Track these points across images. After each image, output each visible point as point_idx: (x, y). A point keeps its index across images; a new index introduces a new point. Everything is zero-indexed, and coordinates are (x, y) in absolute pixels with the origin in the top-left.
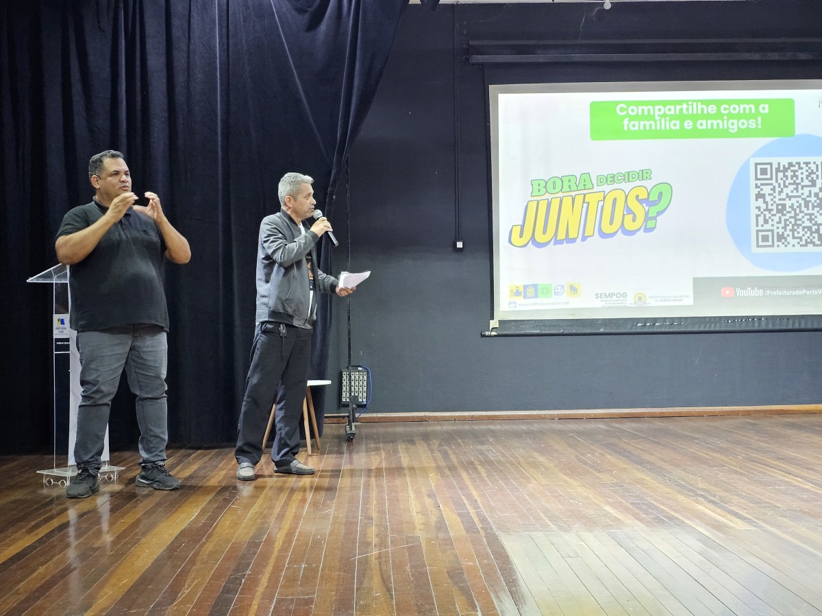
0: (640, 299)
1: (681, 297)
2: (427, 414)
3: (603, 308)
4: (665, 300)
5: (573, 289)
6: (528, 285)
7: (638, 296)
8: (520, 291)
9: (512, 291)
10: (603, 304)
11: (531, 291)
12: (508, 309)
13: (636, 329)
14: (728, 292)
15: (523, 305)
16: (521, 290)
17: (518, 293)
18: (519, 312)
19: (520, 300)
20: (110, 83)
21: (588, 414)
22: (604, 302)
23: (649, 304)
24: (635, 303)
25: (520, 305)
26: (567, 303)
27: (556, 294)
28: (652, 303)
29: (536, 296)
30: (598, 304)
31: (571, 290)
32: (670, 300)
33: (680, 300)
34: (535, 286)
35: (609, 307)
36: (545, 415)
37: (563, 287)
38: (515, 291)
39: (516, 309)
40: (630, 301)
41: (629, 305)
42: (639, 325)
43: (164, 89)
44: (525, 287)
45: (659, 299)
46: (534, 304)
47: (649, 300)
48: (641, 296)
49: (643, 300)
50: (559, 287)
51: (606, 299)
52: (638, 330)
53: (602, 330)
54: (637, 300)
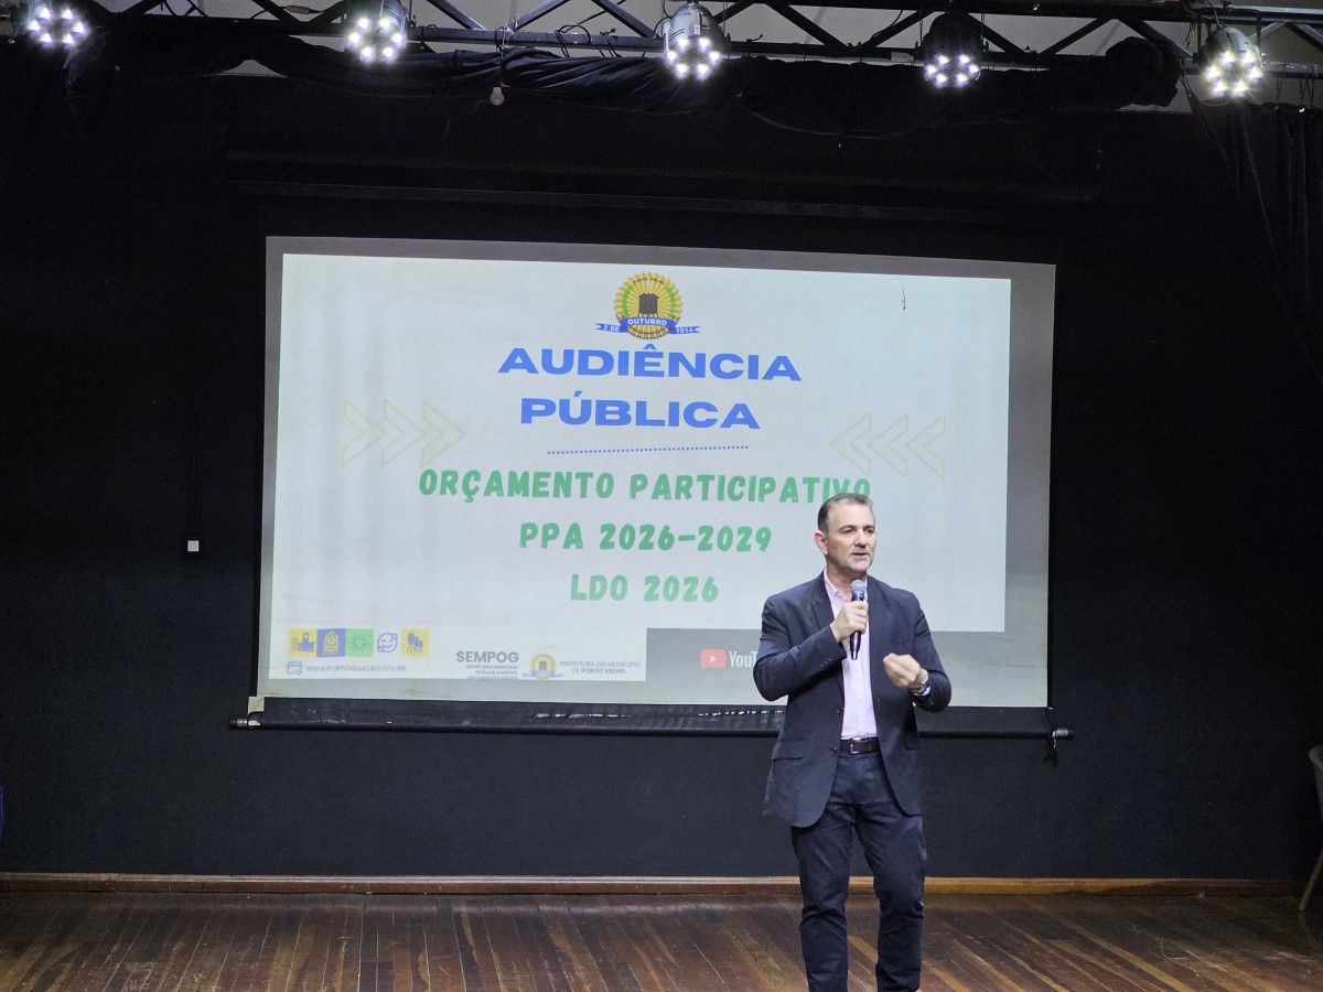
0: (543, 665)
1: (622, 664)
2: (114, 877)
3: (471, 680)
4: (592, 671)
5: (415, 642)
6: (329, 630)
7: (540, 659)
8: (310, 641)
9: (294, 640)
10: (472, 673)
11: (331, 642)
12: (285, 676)
13: (533, 723)
14: (713, 659)
15: (316, 669)
16: (313, 639)
17: (306, 646)
18: (308, 681)
19: (309, 659)
21: (432, 885)
22: (475, 670)
23: (561, 675)
24: (533, 674)
25: (309, 669)
26: (402, 668)
27: (381, 649)
28: (567, 674)
29: (341, 653)
30: (462, 672)
31: (410, 643)
32: (601, 671)
33: (620, 671)
34: (341, 633)
35: (484, 680)
36: (348, 885)
37: (394, 637)
38: (301, 641)
39: (301, 677)
40: (523, 670)
41: (520, 678)
42: (540, 716)
44: (322, 634)
45: (580, 668)
46: (337, 668)
47: (559, 670)
48: (545, 659)
49: (549, 667)
50: (388, 637)
51: (478, 663)
52: (536, 726)
53: (466, 723)
54: (537, 666)
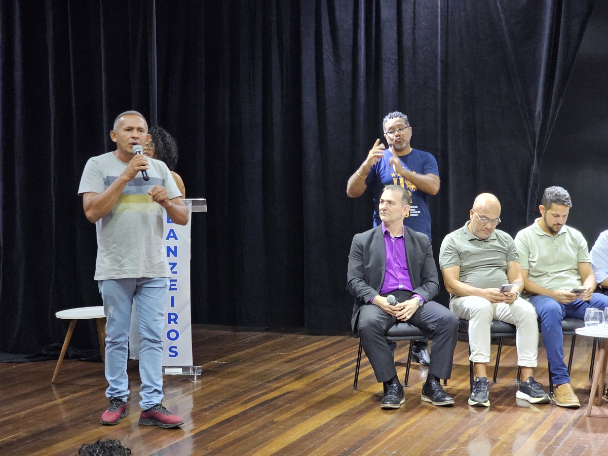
20: (352, 33)
43: (395, 36)
